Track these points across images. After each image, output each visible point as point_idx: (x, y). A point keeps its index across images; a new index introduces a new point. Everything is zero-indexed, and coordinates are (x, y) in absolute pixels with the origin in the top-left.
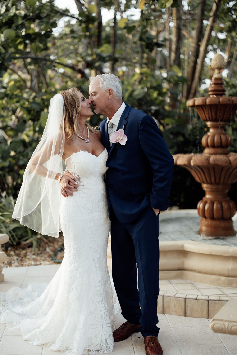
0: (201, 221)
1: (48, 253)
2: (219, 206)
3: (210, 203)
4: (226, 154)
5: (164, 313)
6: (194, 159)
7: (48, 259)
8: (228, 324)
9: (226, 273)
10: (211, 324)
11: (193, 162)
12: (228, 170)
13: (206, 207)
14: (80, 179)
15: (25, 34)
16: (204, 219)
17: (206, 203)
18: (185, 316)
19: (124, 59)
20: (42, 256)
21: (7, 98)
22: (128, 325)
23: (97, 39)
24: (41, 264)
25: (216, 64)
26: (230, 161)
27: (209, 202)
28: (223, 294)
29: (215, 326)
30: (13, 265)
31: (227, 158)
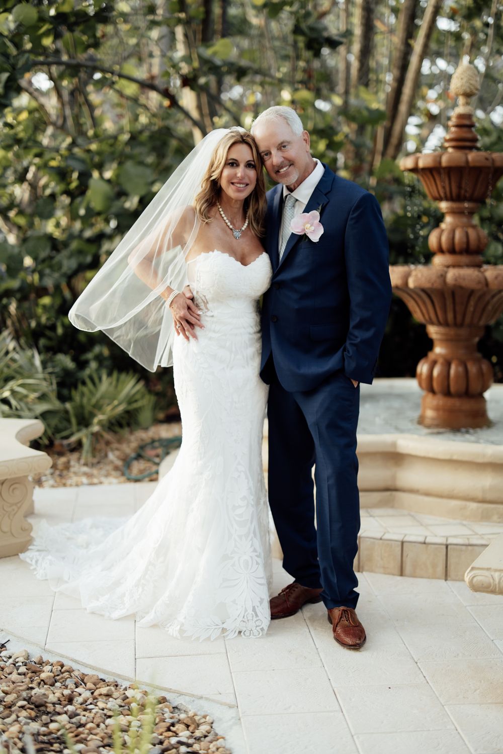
0: (424, 398)
1: (112, 462)
2: (461, 369)
3: (442, 364)
4: (478, 266)
5: (361, 570)
6: (416, 276)
7: (114, 473)
8: (500, 575)
9: (480, 495)
10: (469, 577)
11: (414, 281)
12: (480, 298)
13: (436, 372)
14: (207, 302)
15: (56, 14)
16: (430, 396)
17: (434, 363)
18: (402, 574)
19: (258, 72)
20: (101, 469)
21: (19, 147)
22: (297, 588)
23: (201, 27)
24: (101, 483)
25: (462, 86)
26: (486, 279)
27: (440, 361)
28: (473, 533)
29: (475, 580)
30: (45, 484)
31: (480, 275)
